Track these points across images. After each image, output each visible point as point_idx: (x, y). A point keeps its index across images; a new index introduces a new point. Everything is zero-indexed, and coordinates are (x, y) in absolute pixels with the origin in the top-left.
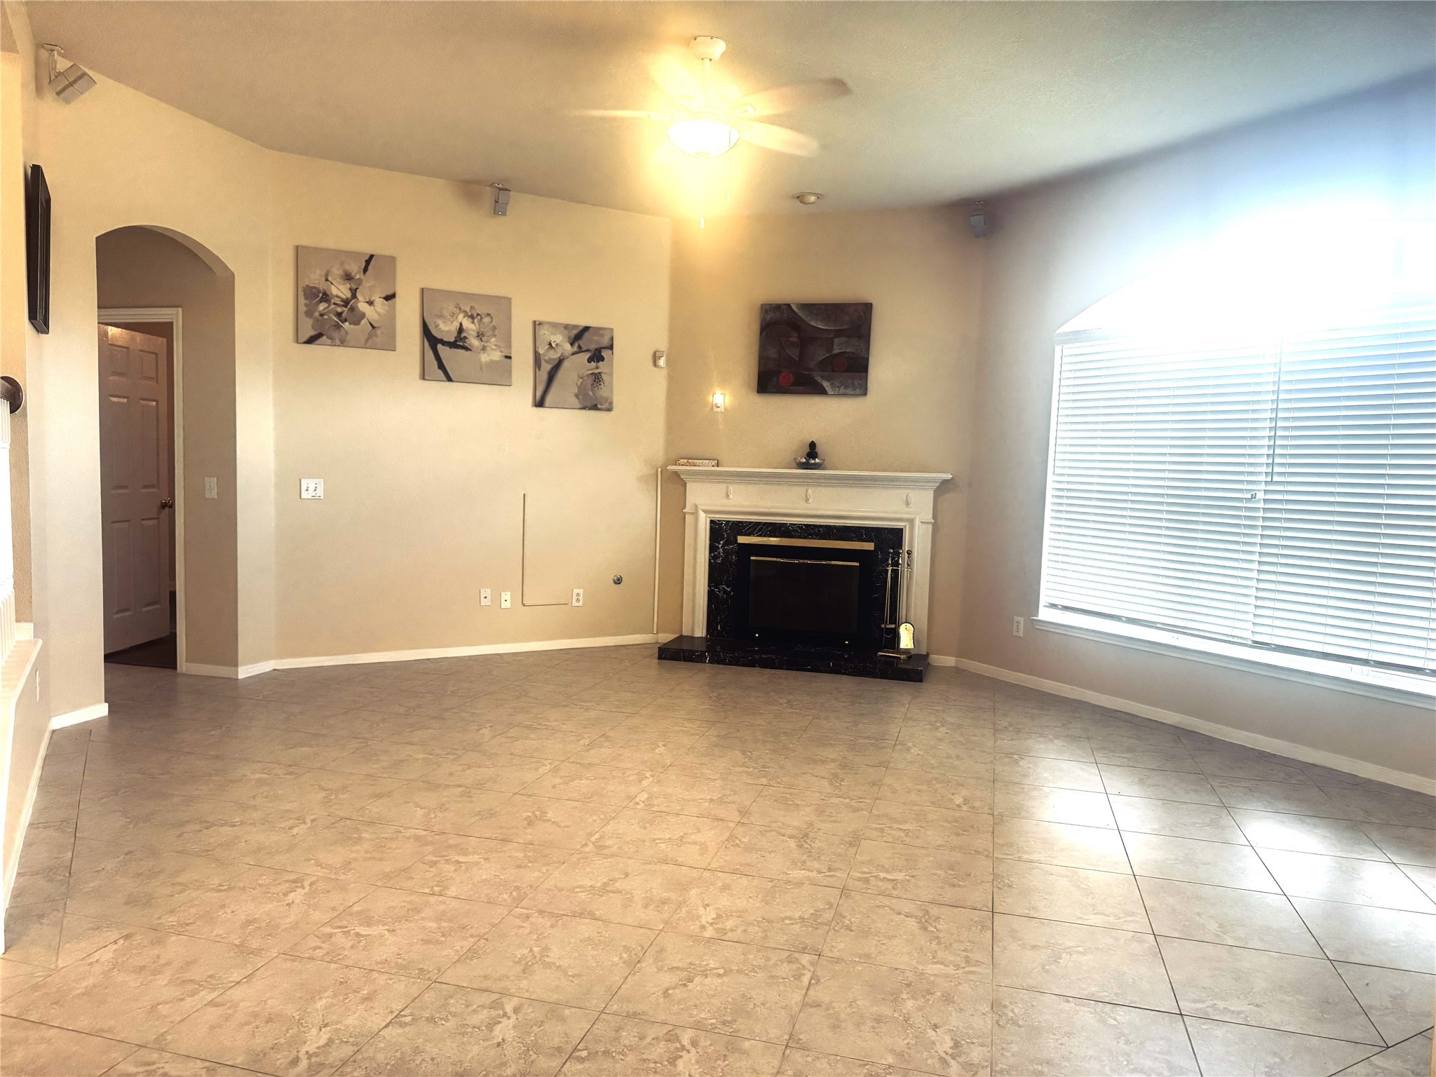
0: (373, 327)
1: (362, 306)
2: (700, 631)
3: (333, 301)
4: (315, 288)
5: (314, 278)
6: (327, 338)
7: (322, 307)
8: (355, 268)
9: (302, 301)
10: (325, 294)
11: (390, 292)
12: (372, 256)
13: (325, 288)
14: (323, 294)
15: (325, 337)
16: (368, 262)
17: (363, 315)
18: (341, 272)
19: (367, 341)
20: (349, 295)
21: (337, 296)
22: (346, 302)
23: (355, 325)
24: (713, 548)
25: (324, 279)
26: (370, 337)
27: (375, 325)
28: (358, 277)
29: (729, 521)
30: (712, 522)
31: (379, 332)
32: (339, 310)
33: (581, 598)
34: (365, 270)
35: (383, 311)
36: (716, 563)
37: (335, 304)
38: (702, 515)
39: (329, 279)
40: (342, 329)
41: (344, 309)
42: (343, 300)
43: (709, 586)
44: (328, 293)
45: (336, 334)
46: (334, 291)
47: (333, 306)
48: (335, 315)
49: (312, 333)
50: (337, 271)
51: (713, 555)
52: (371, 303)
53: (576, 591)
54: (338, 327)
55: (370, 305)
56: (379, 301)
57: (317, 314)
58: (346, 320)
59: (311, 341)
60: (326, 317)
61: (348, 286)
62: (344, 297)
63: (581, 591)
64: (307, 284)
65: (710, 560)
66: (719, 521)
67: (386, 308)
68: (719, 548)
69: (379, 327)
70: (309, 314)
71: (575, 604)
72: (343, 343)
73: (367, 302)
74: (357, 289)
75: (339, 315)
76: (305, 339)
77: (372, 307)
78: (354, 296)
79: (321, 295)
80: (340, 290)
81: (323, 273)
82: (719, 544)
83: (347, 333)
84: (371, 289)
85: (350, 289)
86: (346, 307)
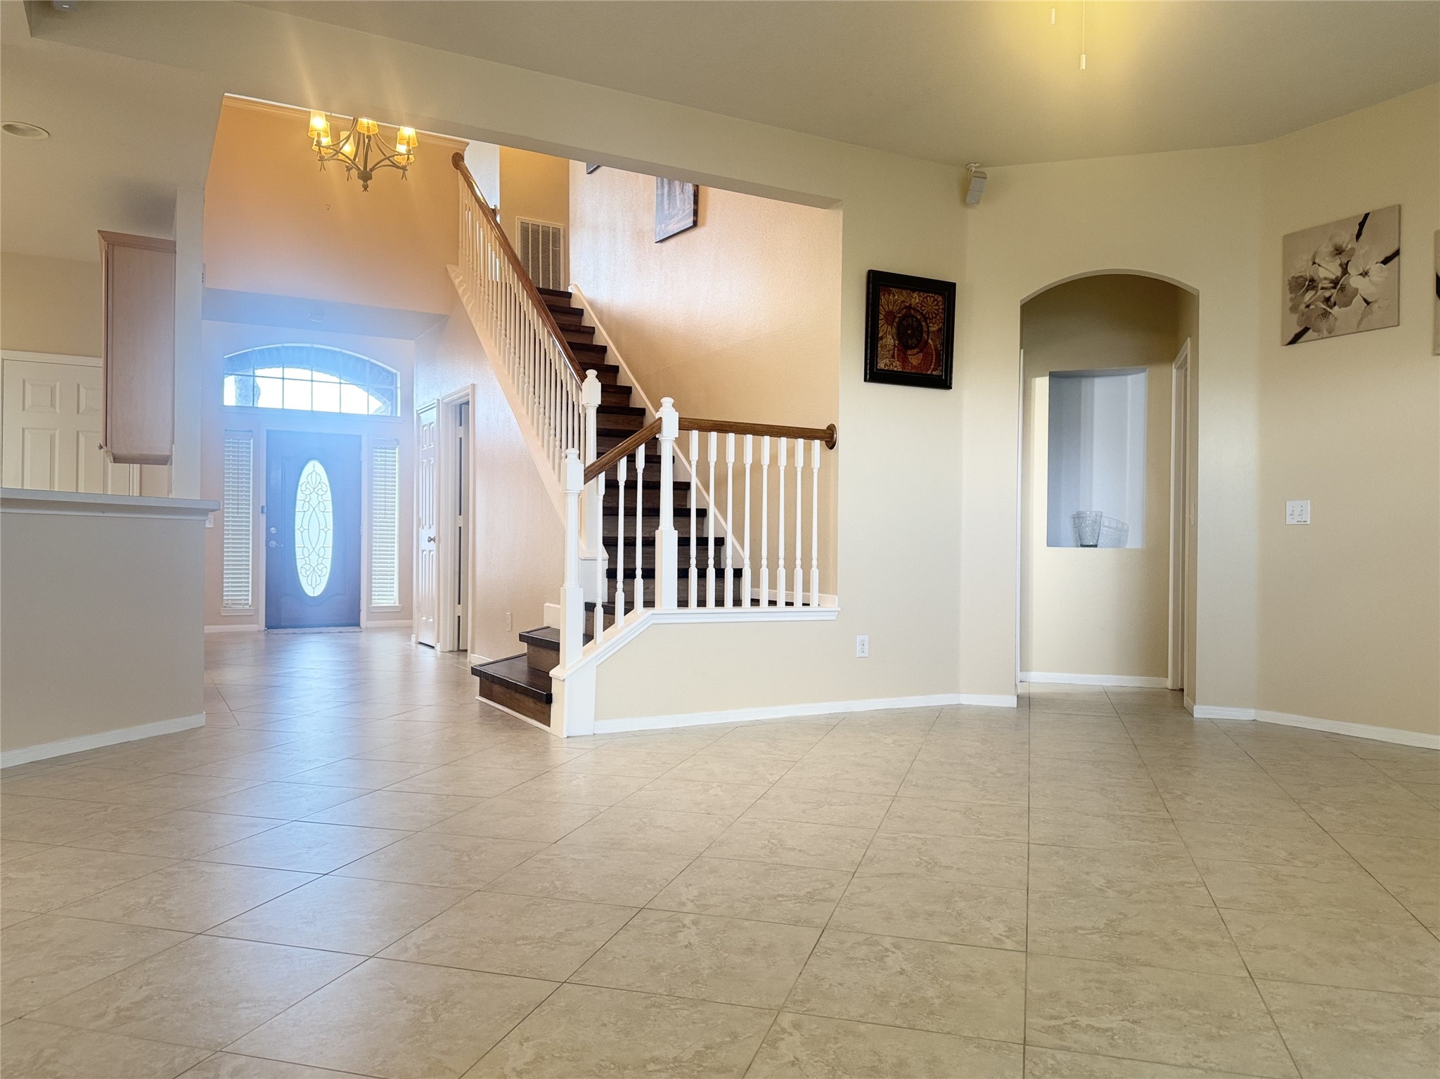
0: (1368, 303)
1: (1355, 281)
3: (1320, 286)
4: (1302, 276)
5: (1302, 267)
6: (1313, 331)
7: (1310, 294)
8: (1345, 238)
9: (1289, 296)
10: (1312, 280)
11: (1389, 253)
12: (1367, 215)
13: (1311, 274)
14: (1310, 281)
15: (1311, 331)
16: (1362, 225)
17: (1356, 291)
18: (1331, 248)
19: (1360, 323)
20: (1339, 272)
21: (1325, 279)
22: (1335, 283)
23: (1347, 306)
25: (1311, 263)
26: (1364, 316)
27: (1370, 300)
28: (1349, 247)
31: (1375, 307)
32: (1327, 294)
34: (1359, 235)
35: (1380, 279)
37: (1322, 288)
39: (1317, 261)
40: (1331, 317)
41: (1333, 291)
42: (1331, 281)
44: (1315, 278)
45: (1324, 325)
46: (1322, 273)
47: (1320, 292)
48: (1323, 302)
49: (1298, 329)
50: (1326, 248)
52: (1365, 274)
54: (1325, 314)
55: (1364, 276)
56: (1376, 269)
57: (1302, 306)
58: (1335, 304)
59: (1294, 340)
60: (1312, 307)
61: (1338, 262)
62: (1333, 277)
64: (1292, 275)
67: (1385, 274)
69: (1376, 301)
70: (1294, 309)
72: (1331, 333)
73: (1361, 274)
74: (1348, 262)
75: (1327, 300)
76: (1289, 339)
77: (1367, 278)
78: (1345, 271)
79: (1307, 283)
80: (1328, 270)
81: (1310, 257)
83: (1336, 319)
84: (1368, 254)
85: (1341, 265)
86: (1335, 288)
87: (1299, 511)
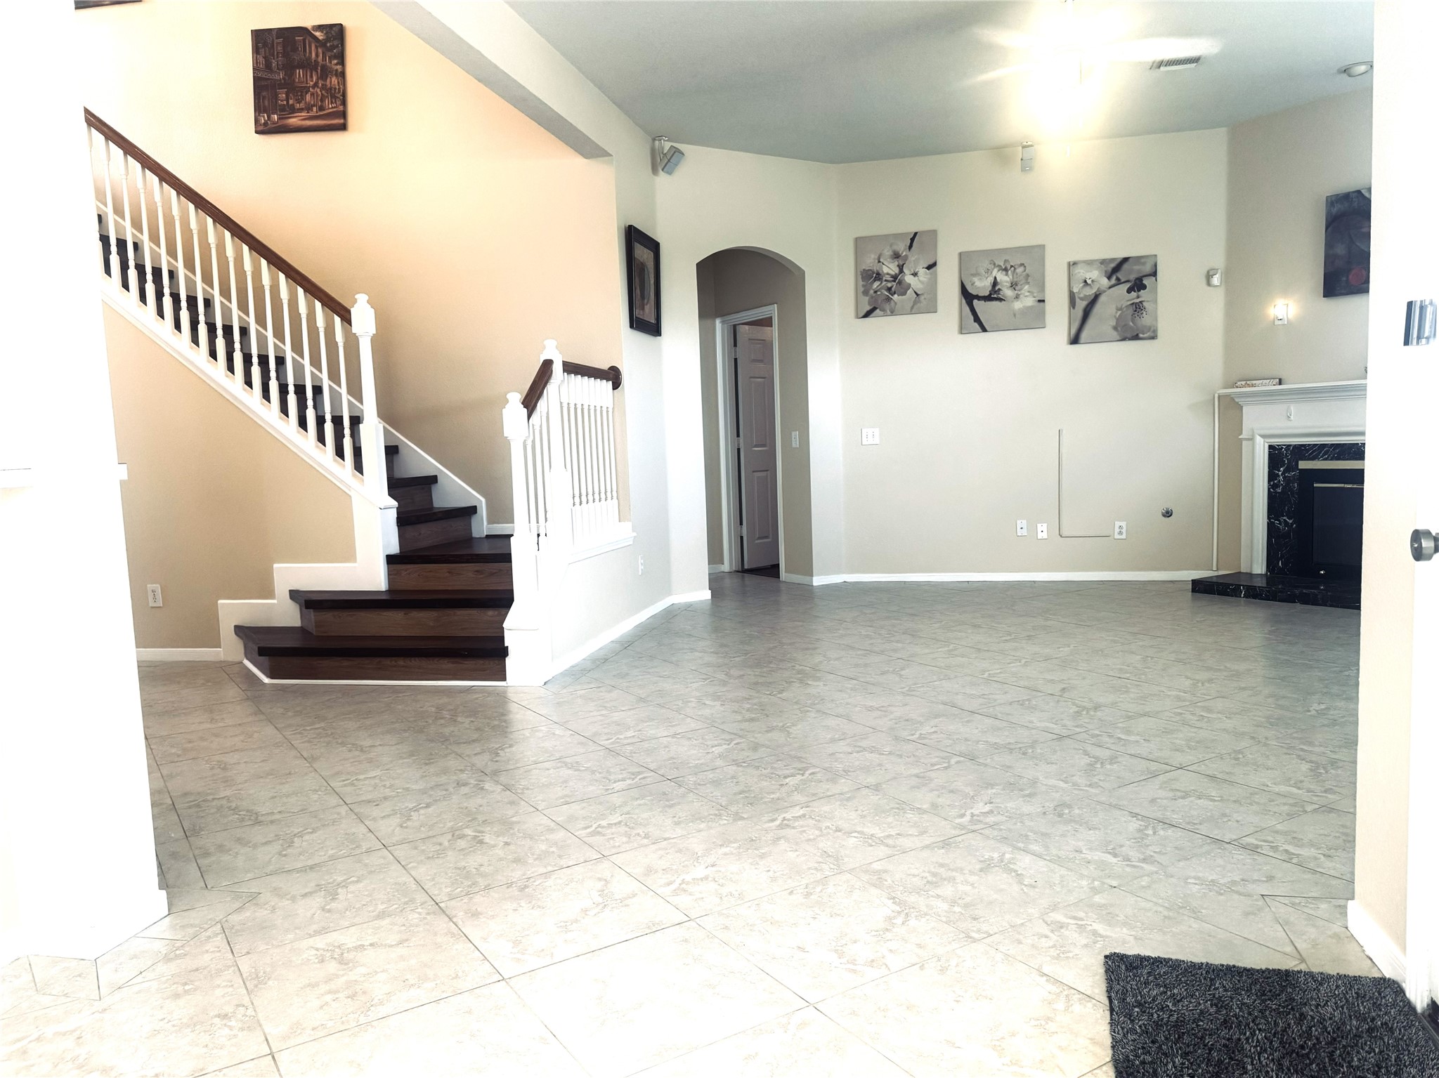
0: (917, 295)
1: (909, 279)
2: (1259, 567)
3: (884, 279)
4: (870, 270)
5: (869, 262)
6: (880, 310)
7: (876, 284)
8: (901, 247)
9: (861, 283)
10: (878, 274)
11: (931, 262)
12: (916, 234)
13: (878, 269)
14: (877, 274)
15: (878, 310)
16: (912, 240)
17: (909, 286)
18: (890, 253)
19: (912, 308)
20: (897, 270)
21: (888, 274)
22: (895, 277)
23: (902, 295)
24: (1272, 476)
25: (877, 261)
26: (915, 303)
27: (919, 293)
28: (904, 254)
29: (1291, 445)
30: (1271, 447)
31: (922, 298)
32: (889, 285)
33: (1124, 531)
34: (910, 247)
35: (925, 279)
36: (1276, 492)
37: (886, 281)
38: (1259, 440)
39: (881, 260)
40: (892, 301)
41: (893, 283)
42: (892, 277)
43: (1269, 518)
44: (881, 272)
45: (887, 307)
46: (885, 270)
47: (884, 283)
48: (886, 290)
49: (868, 308)
50: (888, 252)
51: (1272, 483)
52: (915, 274)
53: (1118, 524)
54: (888, 299)
55: (915, 276)
56: (922, 272)
57: (872, 292)
58: (895, 293)
59: (867, 315)
60: (879, 293)
61: (897, 263)
62: (893, 273)
63: (1124, 524)
64: (864, 268)
65: (1269, 489)
66: (1278, 445)
67: (928, 276)
68: (1279, 476)
69: (922, 294)
70: (865, 293)
71: (1117, 536)
72: (893, 313)
73: (912, 274)
74: (903, 264)
75: (889, 289)
76: (863, 314)
77: (916, 278)
78: (901, 271)
79: (874, 275)
80: (890, 268)
81: (876, 257)
82: (1279, 471)
83: (896, 303)
84: (916, 261)
85: (898, 266)
86: (895, 282)
87: (872, 436)
